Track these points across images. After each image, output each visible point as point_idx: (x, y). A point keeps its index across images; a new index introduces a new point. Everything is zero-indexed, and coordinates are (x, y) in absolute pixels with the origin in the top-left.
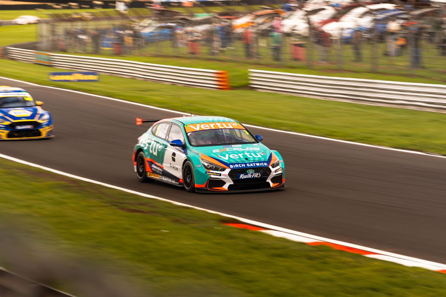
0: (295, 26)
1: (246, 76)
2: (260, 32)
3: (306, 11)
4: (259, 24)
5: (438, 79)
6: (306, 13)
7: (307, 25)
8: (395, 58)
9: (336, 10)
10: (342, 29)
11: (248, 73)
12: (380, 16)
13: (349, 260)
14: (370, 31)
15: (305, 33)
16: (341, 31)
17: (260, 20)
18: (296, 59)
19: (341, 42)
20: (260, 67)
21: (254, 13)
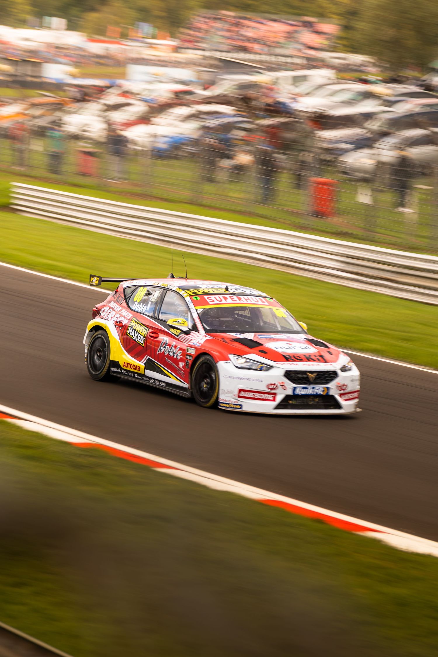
0: (86, 125)
1: (6, 192)
2: (36, 129)
3: (106, 105)
4: (35, 117)
5: (288, 222)
6: (105, 108)
7: (104, 126)
8: (228, 186)
9: (150, 107)
10: (155, 136)
11: (10, 188)
12: (212, 123)
13: (132, 473)
14: (196, 142)
15: (100, 136)
16: (152, 139)
17: (37, 112)
18: (84, 174)
19: (152, 155)
20: (28, 181)
21: (27, 100)
